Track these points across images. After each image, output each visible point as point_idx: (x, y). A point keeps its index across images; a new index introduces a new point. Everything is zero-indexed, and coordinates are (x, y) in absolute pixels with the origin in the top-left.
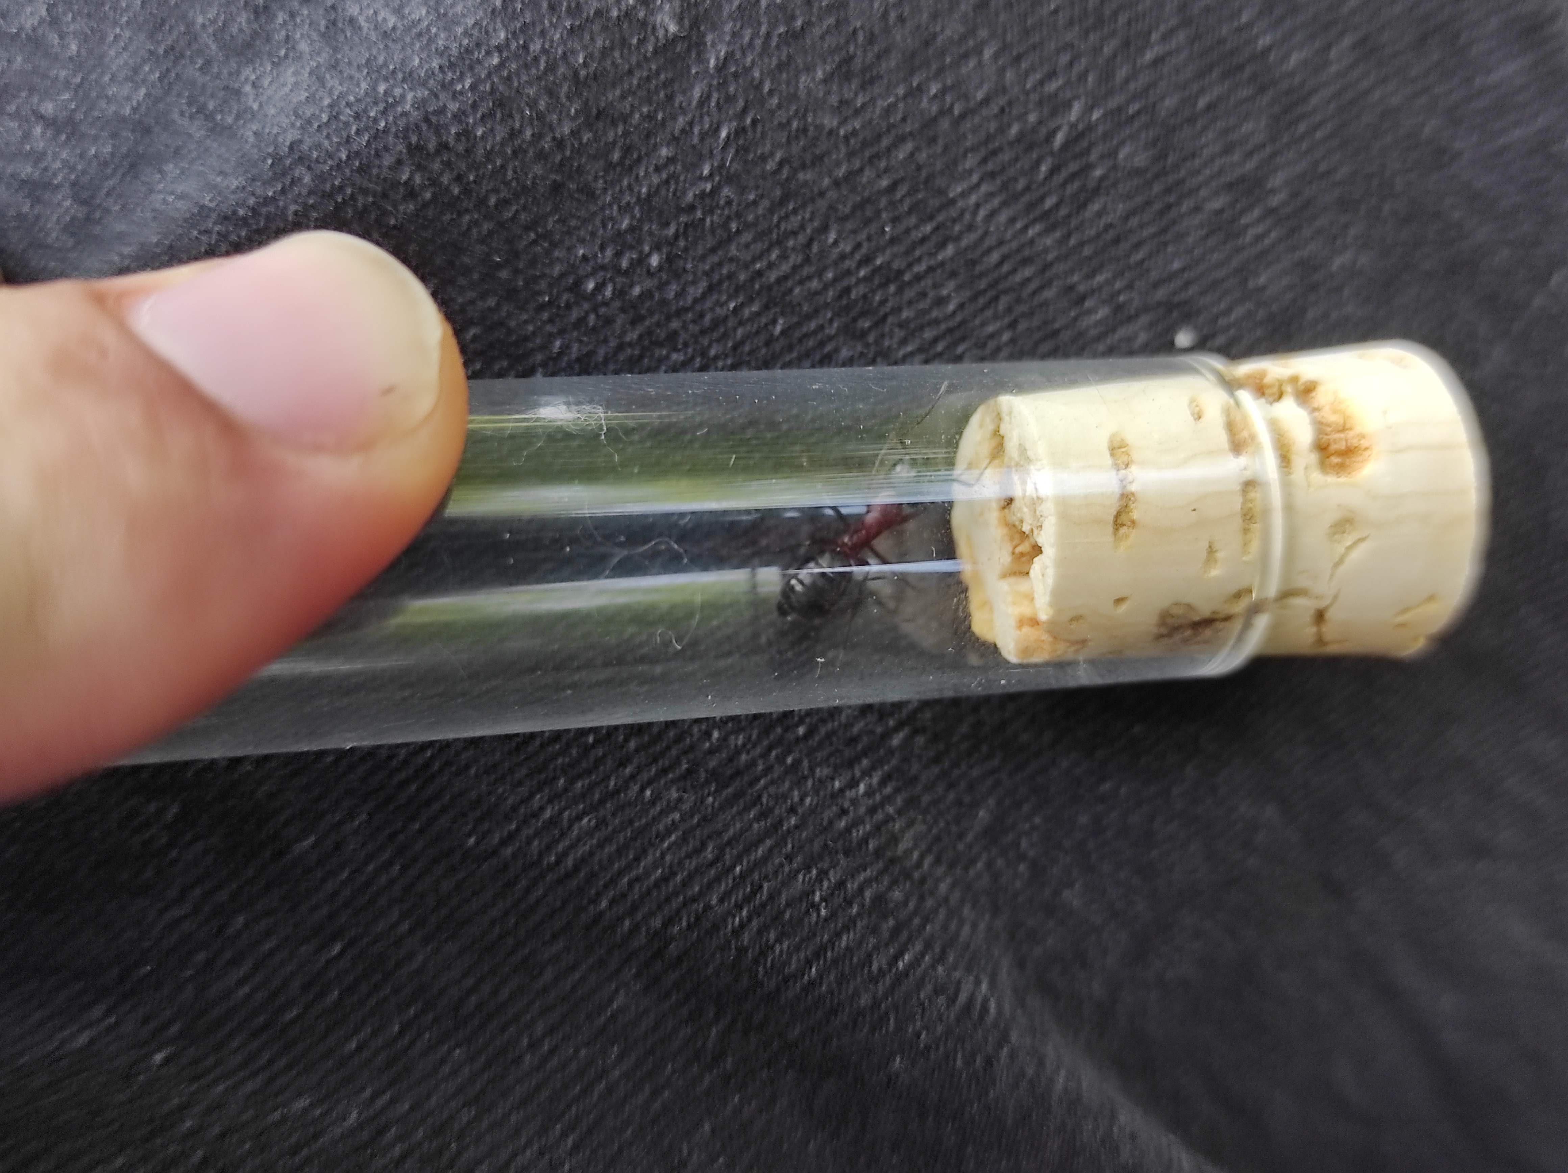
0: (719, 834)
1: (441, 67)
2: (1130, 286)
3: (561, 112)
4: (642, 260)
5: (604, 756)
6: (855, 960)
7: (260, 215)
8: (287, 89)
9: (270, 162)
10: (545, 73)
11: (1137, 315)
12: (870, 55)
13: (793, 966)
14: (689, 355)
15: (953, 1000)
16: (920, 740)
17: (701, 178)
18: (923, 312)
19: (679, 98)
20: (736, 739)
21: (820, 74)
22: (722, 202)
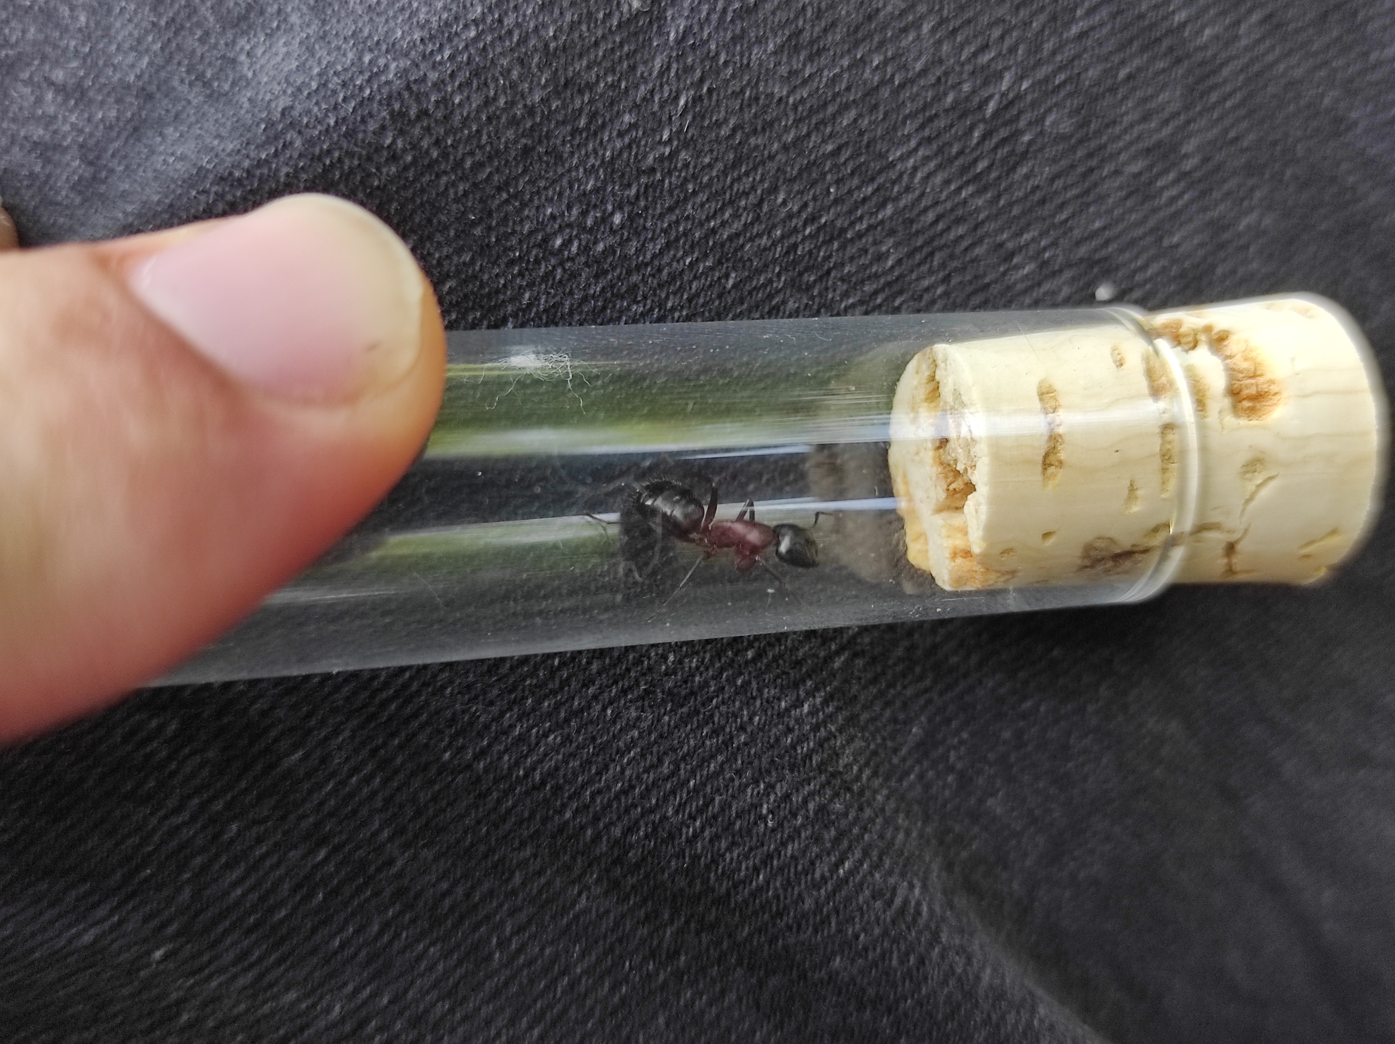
0: (674, 750)
1: (422, 40)
2: (1054, 244)
3: (532, 81)
4: (606, 219)
5: (569, 678)
6: (800, 867)
7: (254, 176)
8: (279, 59)
9: (263, 126)
10: (518, 44)
11: (1061, 271)
12: (817, 29)
13: (742, 874)
14: (648, 307)
15: (889, 903)
16: (860, 662)
17: (660, 142)
18: (865, 267)
19: (641, 69)
20: (691, 662)
21: (771, 47)
22: (679, 165)
